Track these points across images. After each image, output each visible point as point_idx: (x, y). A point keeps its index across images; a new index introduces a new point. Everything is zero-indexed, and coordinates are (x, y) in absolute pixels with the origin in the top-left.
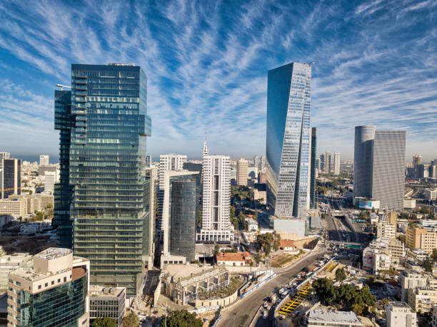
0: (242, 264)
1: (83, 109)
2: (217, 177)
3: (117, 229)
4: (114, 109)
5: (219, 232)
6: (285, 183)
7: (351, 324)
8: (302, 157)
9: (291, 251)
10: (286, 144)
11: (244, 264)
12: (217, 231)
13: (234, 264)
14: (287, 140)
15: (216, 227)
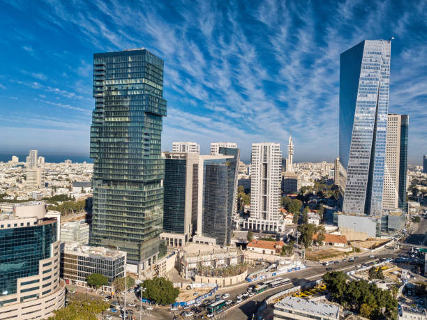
0: (272, 252)
1: (101, 92)
2: (266, 165)
3: (125, 199)
4: (124, 90)
5: (268, 221)
6: (355, 176)
7: (323, 317)
8: (376, 147)
9: (341, 247)
10: (356, 131)
11: (274, 253)
12: (265, 221)
13: (264, 252)
14: (357, 128)
15: (265, 216)
